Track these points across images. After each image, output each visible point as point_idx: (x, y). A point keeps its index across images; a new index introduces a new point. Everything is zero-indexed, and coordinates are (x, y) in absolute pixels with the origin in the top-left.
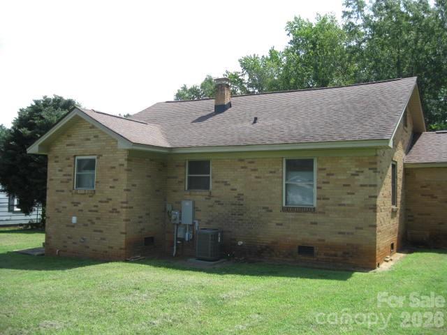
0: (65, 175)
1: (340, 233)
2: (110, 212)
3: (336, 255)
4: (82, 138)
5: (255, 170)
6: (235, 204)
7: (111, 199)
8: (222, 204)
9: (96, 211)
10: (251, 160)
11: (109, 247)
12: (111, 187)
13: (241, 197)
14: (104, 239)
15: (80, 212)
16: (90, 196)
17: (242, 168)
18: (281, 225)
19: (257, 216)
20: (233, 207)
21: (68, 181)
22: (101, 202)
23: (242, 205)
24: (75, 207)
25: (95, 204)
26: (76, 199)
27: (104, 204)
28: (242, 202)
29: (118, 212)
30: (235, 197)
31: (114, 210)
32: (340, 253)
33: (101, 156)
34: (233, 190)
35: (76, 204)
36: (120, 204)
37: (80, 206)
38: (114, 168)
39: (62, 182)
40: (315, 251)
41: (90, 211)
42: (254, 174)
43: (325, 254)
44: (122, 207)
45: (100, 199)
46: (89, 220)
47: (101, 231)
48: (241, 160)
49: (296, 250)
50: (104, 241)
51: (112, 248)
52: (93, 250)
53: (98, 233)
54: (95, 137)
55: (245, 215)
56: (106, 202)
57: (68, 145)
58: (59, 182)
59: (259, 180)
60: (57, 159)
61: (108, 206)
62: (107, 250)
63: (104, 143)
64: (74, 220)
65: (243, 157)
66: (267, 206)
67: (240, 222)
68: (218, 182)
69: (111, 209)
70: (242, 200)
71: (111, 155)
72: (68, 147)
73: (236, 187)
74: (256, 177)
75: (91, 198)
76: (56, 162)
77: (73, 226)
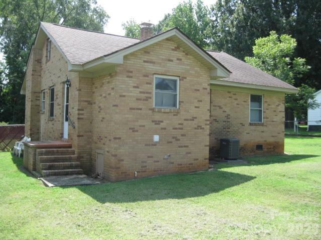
0: (141, 92)
1: (273, 136)
2: (195, 129)
3: (270, 148)
4: (164, 57)
5: (236, 99)
6: (225, 122)
7: (196, 118)
8: (218, 121)
9: (182, 129)
10: (234, 93)
11: (195, 160)
12: (196, 107)
13: (229, 117)
14: (190, 153)
15: (163, 131)
16: (174, 115)
17: (230, 97)
18: (248, 133)
19: (237, 129)
20: (224, 123)
21: (147, 99)
22: (185, 120)
23: (229, 122)
24: (157, 126)
25: (180, 122)
26: (157, 117)
27: (189, 122)
28: (229, 120)
29: (203, 128)
30: (226, 117)
31: (199, 127)
32: (272, 147)
33: (185, 78)
34: (224, 112)
35: (157, 123)
36: (205, 122)
37: (162, 125)
38: (198, 90)
39: (137, 99)
40: (263, 147)
41: (174, 129)
42: (236, 102)
43: (267, 149)
44: (206, 124)
45: (184, 118)
46: (173, 138)
47: (187, 147)
48: (229, 92)
49: (255, 147)
50: (189, 155)
51: (197, 159)
52: (178, 165)
53: (184, 148)
54: (178, 59)
55: (231, 128)
56: (191, 120)
57: (145, 62)
58: (134, 99)
59: (238, 106)
60: (130, 74)
61: (194, 124)
62: (193, 162)
63: (188, 67)
64: (156, 138)
65: (230, 90)
66: (241, 122)
67: (228, 133)
68: (216, 106)
69: (196, 126)
70: (229, 118)
71: (196, 79)
72: (146, 64)
73: (226, 110)
74: (237, 104)
75: (175, 117)
76: (128, 77)
77: (155, 144)
